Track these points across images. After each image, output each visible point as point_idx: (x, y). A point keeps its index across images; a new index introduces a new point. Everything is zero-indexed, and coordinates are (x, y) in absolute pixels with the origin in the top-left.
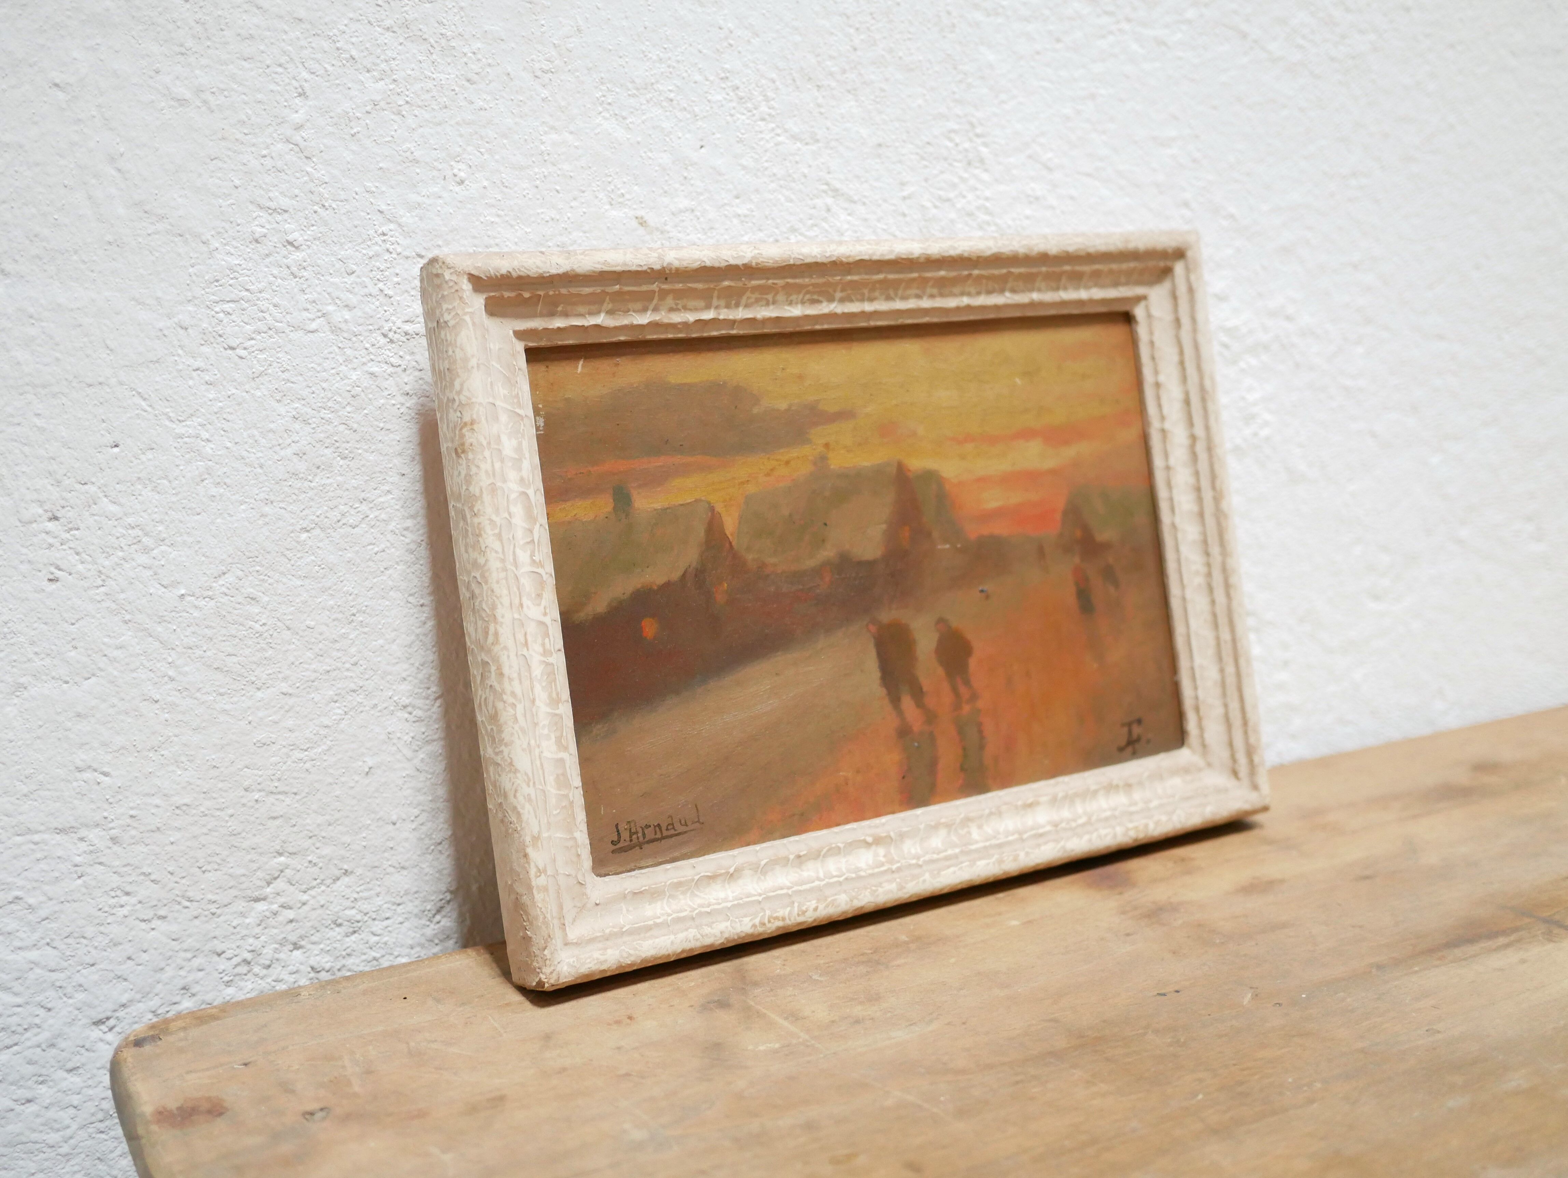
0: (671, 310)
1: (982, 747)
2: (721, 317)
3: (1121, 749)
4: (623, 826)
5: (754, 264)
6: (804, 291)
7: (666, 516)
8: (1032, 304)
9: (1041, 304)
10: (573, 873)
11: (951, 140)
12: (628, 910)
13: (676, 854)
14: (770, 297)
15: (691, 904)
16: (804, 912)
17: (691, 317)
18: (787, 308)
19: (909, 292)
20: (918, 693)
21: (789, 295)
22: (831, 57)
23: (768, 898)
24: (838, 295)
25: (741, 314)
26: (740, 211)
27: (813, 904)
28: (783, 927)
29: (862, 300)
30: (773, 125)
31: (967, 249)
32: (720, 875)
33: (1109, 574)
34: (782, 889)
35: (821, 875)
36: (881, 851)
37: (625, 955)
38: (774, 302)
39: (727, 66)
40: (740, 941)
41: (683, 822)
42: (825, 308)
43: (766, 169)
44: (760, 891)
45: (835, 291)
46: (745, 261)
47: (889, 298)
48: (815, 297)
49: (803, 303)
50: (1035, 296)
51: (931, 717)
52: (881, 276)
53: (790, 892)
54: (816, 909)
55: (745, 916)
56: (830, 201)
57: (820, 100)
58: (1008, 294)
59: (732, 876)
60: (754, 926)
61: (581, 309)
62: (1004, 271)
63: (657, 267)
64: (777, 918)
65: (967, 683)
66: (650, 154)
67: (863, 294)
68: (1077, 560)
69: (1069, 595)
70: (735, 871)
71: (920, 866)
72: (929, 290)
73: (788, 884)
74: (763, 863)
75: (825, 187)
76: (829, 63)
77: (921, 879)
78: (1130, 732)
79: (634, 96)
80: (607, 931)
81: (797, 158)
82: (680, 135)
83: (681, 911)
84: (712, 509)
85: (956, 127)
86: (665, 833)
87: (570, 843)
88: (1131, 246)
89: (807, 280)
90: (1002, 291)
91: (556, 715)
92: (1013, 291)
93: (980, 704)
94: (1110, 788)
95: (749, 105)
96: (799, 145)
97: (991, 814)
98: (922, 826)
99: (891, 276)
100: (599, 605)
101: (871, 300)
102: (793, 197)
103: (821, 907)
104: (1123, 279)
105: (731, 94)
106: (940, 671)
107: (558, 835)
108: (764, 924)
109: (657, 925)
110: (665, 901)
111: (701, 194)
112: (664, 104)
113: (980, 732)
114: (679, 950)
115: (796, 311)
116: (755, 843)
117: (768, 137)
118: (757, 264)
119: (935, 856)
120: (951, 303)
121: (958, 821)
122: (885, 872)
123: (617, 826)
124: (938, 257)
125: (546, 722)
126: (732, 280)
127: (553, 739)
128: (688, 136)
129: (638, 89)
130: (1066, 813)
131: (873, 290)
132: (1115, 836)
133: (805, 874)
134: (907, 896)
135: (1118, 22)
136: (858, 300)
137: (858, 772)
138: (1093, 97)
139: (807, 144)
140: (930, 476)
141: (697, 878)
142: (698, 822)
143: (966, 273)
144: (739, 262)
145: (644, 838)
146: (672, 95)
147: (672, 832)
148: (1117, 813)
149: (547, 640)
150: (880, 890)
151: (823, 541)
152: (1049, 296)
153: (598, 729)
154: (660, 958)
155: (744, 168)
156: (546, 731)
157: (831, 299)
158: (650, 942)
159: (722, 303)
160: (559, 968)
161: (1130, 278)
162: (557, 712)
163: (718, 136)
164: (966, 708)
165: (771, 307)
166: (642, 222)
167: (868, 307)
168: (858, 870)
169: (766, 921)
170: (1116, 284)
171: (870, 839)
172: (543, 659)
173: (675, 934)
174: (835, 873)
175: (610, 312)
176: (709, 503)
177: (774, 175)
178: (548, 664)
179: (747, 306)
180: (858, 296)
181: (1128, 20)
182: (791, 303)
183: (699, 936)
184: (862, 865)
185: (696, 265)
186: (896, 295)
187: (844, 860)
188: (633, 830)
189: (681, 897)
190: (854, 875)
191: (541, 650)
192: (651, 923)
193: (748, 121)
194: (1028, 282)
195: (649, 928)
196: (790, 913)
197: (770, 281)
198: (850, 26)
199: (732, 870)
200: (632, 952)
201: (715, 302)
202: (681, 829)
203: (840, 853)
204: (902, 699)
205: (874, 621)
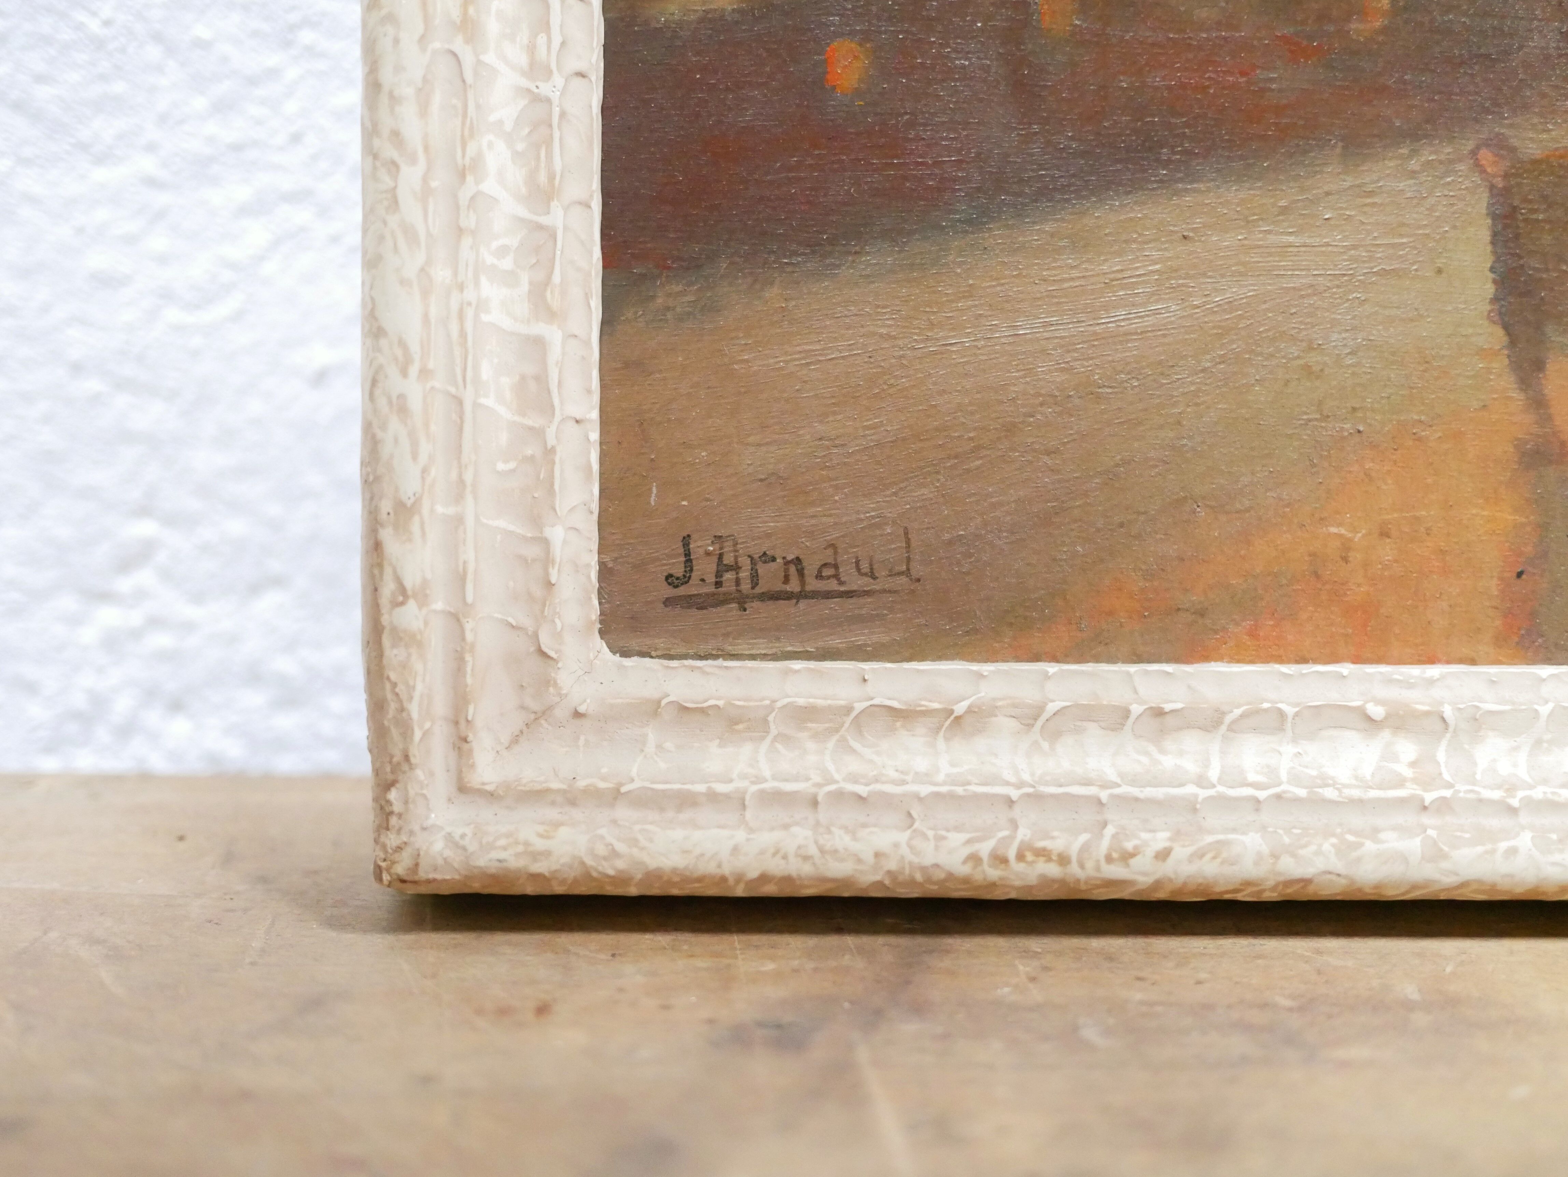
4: (701, 545)
10: (527, 622)
12: (659, 747)
13: (836, 642)
15: (831, 767)
16: (1127, 857)
23: (1037, 798)
27: (1160, 840)
28: (1062, 882)
32: (927, 713)
34: (1088, 783)
35: (1213, 774)
36: (1407, 749)
37: (601, 850)
40: (933, 891)
41: (865, 566)
44: (1026, 777)
53: (1104, 795)
54: (1163, 855)
55: (957, 829)
59: (958, 724)
60: (974, 859)
64: (1043, 854)
70: (969, 711)
71: (1513, 811)
73: (1113, 777)
74: (1052, 707)
77: (1503, 846)
80: (581, 784)
83: (796, 779)
86: (813, 584)
87: (533, 551)
91: (540, 227)
98: (1545, 710)
103: (1180, 852)
107: (502, 523)
108: (1004, 861)
109: (713, 797)
110: (765, 745)
114: (753, 874)
116: (1055, 659)
122: (1402, 802)
123: (686, 541)
125: (513, 241)
127: (525, 287)
133: (1168, 762)
134: (1449, 880)
137: (1384, 534)
141: (859, 707)
142: (907, 572)
145: (754, 585)
147: (833, 585)
149: (542, 39)
150: (1369, 846)
154: (699, 880)
158: (678, 834)
160: (420, 841)
162: (544, 220)
168: (1325, 781)
169: (1012, 854)
171: (1377, 711)
172: (524, 83)
173: (751, 830)
174: (1252, 777)
178: (537, 99)
183: (813, 850)
187: (1289, 749)
188: (728, 559)
189: (811, 745)
190: (1302, 793)
191: (523, 60)
192: (701, 788)
195: (691, 801)
196: (1085, 848)
199: (960, 708)
200: (620, 847)
202: (857, 583)
203: (1281, 729)
204: (1551, 367)
205: (1500, 145)
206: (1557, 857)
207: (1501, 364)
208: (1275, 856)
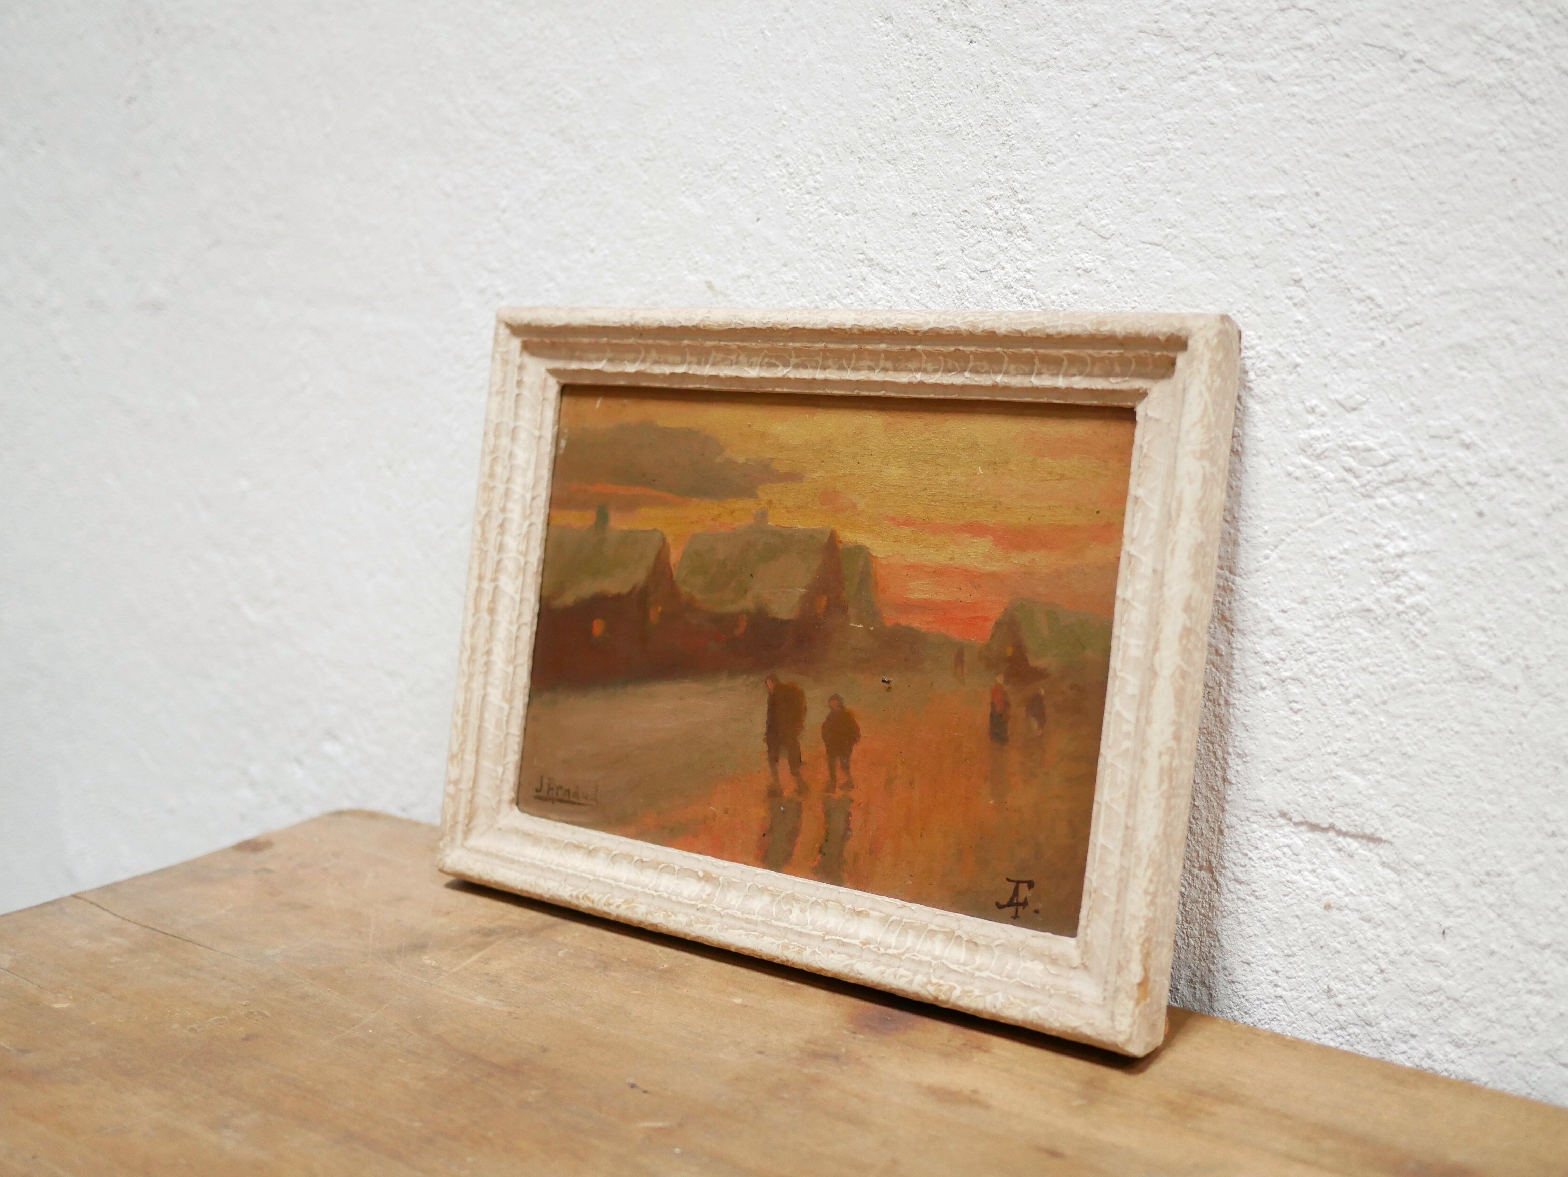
0: (656, 362)
1: (845, 838)
2: (691, 372)
3: (1000, 906)
4: (546, 781)
5: (701, 326)
6: (762, 354)
7: (629, 538)
8: (995, 387)
9: (1006, 388)
11: (991, 207)
13: (575, 819)
14: (733, 357)
16: (610, 904)
17: (667, 370)
18: (746, 369)
19: (862, 363)
20: (796, 762)
21: (750, 357)
22: (873, 129)
23: (598, 881)
24: (793, 361)
25: (708, 371)
26: (786, 279)
27: (618, 901)
29: (816, 368)
30: (818, 198)
31: (902, 322)
32: (586, 847)
33: (1036, 707)
34: (614, 879)
36: (708, 889)
38: (737, 363)
39: (780, 145)
41: (585, 795)
42: (780, 372)
43: (810, 238)
44: (598, 873)
45: (791, 357)
46: (694, 323)
47: (841, 368)
48: (773, 361)
49: (761, 365)
50: (999, 379)
51: (802, 789)
52: (821, 345)
53: (615, 884)
54: (618, 907)
55: (572, 886)
56: (865, 270)
57: (861, 172)
58: (967, 374)
59: (591, 853)
60: (571, 896)
61: (592, 356)
62: (952, 348)
63: (628, 324)
64: (588, 898)
65: (846, 768)
66: (717, 227)
67: (817, 362)
68: (1000, 679)
69: (981, 714)
70: (594, 849)
71: (721, 916)
72: (882, 363)
73: (621, 879)
75: (861, 257)
76: (869, 135)
77: (709, 926)
78: (1016, 891)
79: (707, 176)
81: (837, 229)
82: (741, 209)
83: (542, 861)
84: (664, 540)
85: (997, 193)
86: (571, 799)
87: (494, 774)
88: (1105, 329)
89: (754, 344)
90: (962, 371)
91: (506, 672)
92: (975, 371)
93: (852, 794)
94: (952, 936)
95: (798, 180)
96: (840, 216)
97: (816, 903)
99: (831, 346)
100: (569, 598)
101: (824, 368)
102: (832, 266)
103: (623, 907)
104: (1117, 369)
105: (784, 170)
106: (823, 747)
107: (487, 764)
109: (519, 862)
110: (540, 849)
111: (756, 262)
112: (731, 182)
113: (848, 822)
115: (753, 373)
116: (629, 837)
117: (812, 210)
118: (705, 326)
119: (739, 914)
120: (904, 378)
121: (783, 894)
122: (692, 905)
123: (542, 778)
124: (871, 328)
126: (692, 339)
128: (748, 210)
129: (710, 170)
130: (892, 939)
131: (825, 358)
132: (911, 982)
133: (637, 877)
134: (694, 934)
135: (1203, 59)
136: (811, 367)
137: (726, 812)
138: (1164, 151)
139: (847, 215)
140: (860, 551)
142: (596, 799)
143: (908, 348)
144: (689, 324)
145: (557, 796)
146: (735, 174)
147: (577, 800)
148: (934, 962)
149: (513, 613)
150: (673, 917)
151: (746, 591)
152: (1017, 381)
153: (547, 696)
155: (791, 238)
156: (497, 682)
157: (786, 365)
158: (506, 871)
159: (695, 360)
161: (1125, 368)
162: (507, 670)
163: (771, 209)
164: (839, 793)
165: (734, 367)
166: (710, 286)
167: (819, 375)
169: (581, 897)
170: (1107, 374)
171: (701, 874)
172: (508, 626)
173: (523, 874)
175: (611, 360)
176: (663, 535)
177: (817, 245)
178: (511, 631)
179: (714, 364)
180: (813, 364)
181: (1219, 55)
182: (751, 365)
184: (686, 893)
185: (656, 324)
186: (849, 365)
187: (676, 881)
188: (551, 786)
190: (666, 896)
193: (795, 195)
194: (994, 362)
195: (513, 861)
196: (599, 900)
197: (722, 343)
198: (891, 97)
199: (591, 848)
201: (689, 358)
202: (583, 801)
203: (674, 874)
204: (780, 761)
205: (773, 678)
206: (723, 934)
207: (766, 757)
208: (647, 914)
